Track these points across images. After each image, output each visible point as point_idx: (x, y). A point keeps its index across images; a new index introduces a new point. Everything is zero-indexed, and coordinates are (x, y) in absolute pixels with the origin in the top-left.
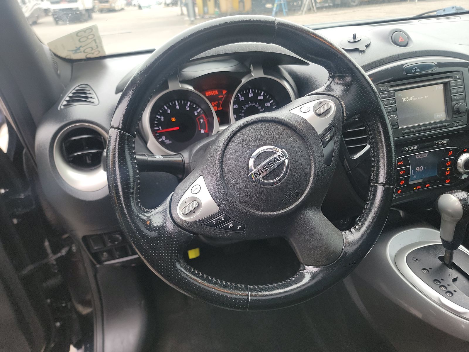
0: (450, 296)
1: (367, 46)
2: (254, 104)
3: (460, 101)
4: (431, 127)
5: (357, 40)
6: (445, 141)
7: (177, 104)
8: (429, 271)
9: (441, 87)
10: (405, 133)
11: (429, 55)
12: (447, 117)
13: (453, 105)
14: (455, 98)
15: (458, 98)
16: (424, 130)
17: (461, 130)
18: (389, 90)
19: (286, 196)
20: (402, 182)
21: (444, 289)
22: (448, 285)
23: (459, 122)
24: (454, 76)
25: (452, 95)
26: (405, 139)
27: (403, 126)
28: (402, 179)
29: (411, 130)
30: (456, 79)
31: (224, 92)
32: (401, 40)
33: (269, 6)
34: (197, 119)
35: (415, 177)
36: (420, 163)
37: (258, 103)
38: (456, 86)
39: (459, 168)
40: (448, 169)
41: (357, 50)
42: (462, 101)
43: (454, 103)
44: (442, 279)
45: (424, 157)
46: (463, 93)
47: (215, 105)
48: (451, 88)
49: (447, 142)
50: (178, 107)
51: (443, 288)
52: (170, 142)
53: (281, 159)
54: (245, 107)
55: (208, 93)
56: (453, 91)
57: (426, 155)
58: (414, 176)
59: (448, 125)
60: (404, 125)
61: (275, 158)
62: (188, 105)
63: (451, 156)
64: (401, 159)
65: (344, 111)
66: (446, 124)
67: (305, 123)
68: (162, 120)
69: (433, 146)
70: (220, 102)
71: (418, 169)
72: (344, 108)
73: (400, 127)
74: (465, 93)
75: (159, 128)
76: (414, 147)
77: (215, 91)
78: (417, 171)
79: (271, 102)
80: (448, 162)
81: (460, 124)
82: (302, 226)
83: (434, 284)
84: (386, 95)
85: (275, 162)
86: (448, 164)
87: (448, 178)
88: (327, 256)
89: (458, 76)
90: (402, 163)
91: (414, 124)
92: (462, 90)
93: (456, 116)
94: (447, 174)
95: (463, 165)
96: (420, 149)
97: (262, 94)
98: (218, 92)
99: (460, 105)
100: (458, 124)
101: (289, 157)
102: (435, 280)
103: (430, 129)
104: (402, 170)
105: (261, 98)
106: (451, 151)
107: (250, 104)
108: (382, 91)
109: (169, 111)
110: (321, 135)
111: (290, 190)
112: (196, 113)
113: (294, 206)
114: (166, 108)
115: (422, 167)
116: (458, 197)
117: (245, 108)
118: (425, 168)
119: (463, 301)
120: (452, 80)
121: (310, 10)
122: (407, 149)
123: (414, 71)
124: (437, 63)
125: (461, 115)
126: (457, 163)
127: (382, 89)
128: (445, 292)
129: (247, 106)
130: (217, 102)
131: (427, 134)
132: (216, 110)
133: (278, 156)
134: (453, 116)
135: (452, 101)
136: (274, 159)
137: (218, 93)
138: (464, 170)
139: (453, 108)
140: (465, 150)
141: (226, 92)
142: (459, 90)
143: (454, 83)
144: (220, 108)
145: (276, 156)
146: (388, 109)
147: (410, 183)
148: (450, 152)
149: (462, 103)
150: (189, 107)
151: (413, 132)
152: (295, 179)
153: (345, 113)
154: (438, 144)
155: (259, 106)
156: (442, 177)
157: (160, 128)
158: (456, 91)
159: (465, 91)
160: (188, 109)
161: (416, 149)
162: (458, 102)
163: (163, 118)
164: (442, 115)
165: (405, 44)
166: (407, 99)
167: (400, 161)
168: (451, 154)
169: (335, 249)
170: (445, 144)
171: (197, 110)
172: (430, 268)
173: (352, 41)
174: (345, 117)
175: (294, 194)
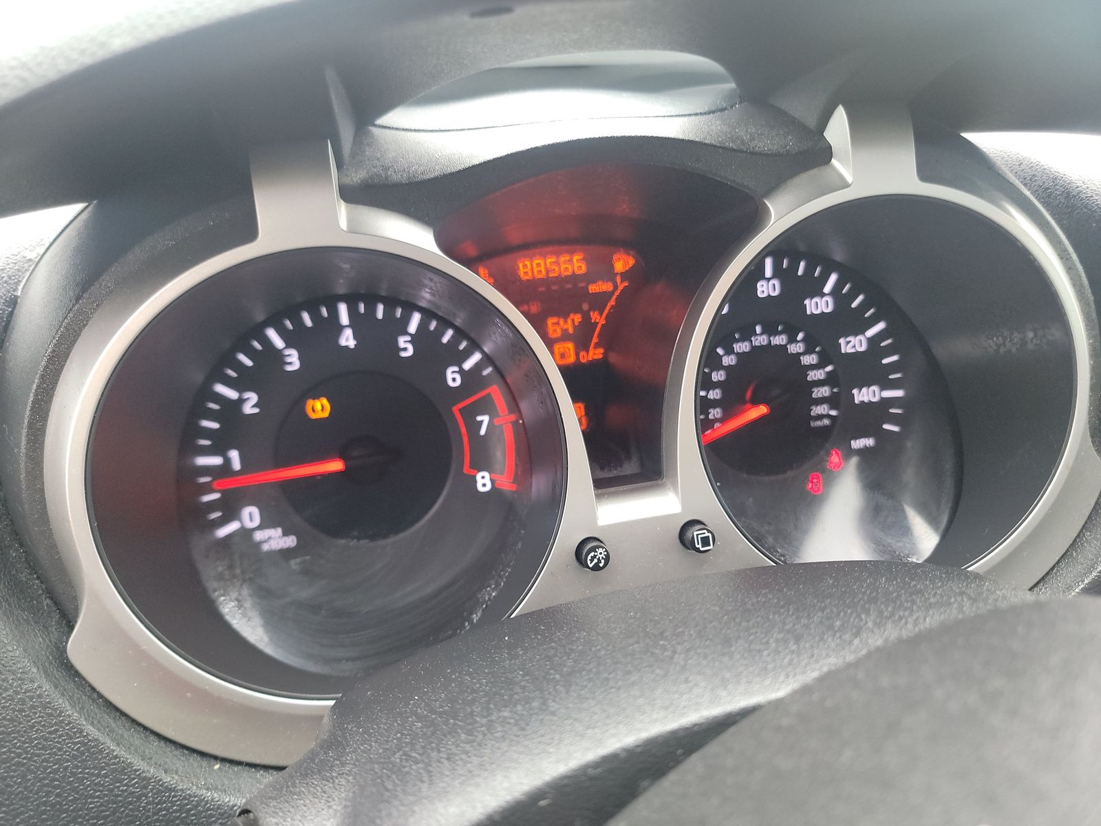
2: (780, 340)
7: (344, 318)
31: (622, 263)
34: (456, 409)
37: (800, 336)
47: (565, 331)
50: (348, 339)
52: (291, 541)
54: (729, 351)
55: (532, 267)
62: (413, 328)
68: (249, 409)
70: (595, 316)
75: (227, 461)
77: (572, 253)
79: (871, 332)
97: (828, 288)
98: (588, 259)
105: (819, 305)
107: (760, 340)
109: (293, 360)
112: (453, 378)
114: (279, 343)
117: (728, 360)
129: (742, 347)
130: (577, 318)
132: (571, 359)
141: (631, 262)
144: (591, 351)
150: (415, 340)
155: (808, 351)
157: (234, 455)
160: (407, 348)
163: (252, 397)
171: (458, 359)
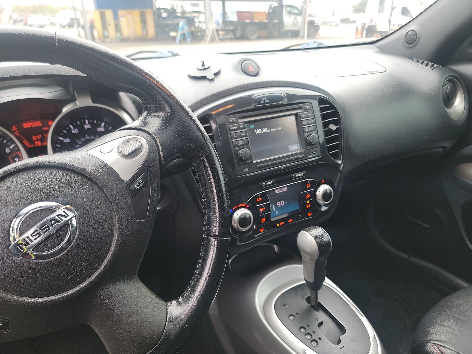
0: (316, 345)
1: (216, 74)
2: (92, 138)
3: (312, 133)
4: (286, 160)
5: (206, 67)
6: (302, 174)
8: (296, 316)
9: (293, 118)
10: (259, 168)
11: (279, 85)
12: (302, 149)
13: (305, 137)
14: (307, 129)
15: (310, 129)
16: (280, 163)
17: (315, 161)
18: (239, 121)
19: (73, 271)
20: (263, 219)
21: (310, 338)
22: (313, 332)
23: (313, 154)
24: (304, 108)
25: (303, 127)
26: (260, 174)
27: (258, 160)
28: (263, 217)
29: (267, 164)
30: (306, 110)
31: (50, 123)
32: (251, 69)
33: (173, 34)
34: (9, 158)
35: (277, 212)
36: (280, 197)
37: (97, 137)
38: (306, 117)
39: (318, 201)
40: (308, 202)
41: (204, 78)
42: (313, 132)
43: (306, 134)
44: (308, 326)
45: (284, 191)
46: (314, 125)
47: (37, 139)
48: (302, 120)
49: (304, 175)
51: (308, 337)
53: (62, 220)
54: (80, 140)
55: (27, 125)
56: (304, 123)
57: (286, 189)
58: (275, 211)
59: (303, 157)
60: (259, 158)
61: (53, 219)
63: (309, 189)
64: (259, 196)
65: (160, 150)
66: (301, 156)
67: (103, 167)
69: (290, 180)
70: (45, 135)
71: (279, 204)
72: (160, 146)
73: (254, 160)
74: (316, 124)
76: (272, 182)
77: (37, 121)
78: (278, 206)
80: (307, 195)
81: (315, 155)
82: (103, 307)
83: (299, 332)
84: (236, 128)
85: (52, 225)
86: (308, 197)
87: (310, 211)
88: (140, 343)
89: (307, 108)
90: (260, 199)
91: (269, 157)
92: (313, 121)
93: (309, 148)
94: (308, 207)
95: (322, 197)
96: (278, 183)
97: (103, 126)
98: (41, 123)
99: (311, 137)
100: (312, 156)
101: (78, 215)
102: (301, 327)
103: (286, 162)
104: (261, 207)
105: (101, 130)
106: (309, 183)
107: (88, 138)
108: (231, 122)
110: (128, 182)
111: (81, 261)
112: (7, 150)
113: (87, 282)
115: (283, 202)
116: (313, 234)
117: (80, 143)
118: (286, 202)
119: (327, 350)
120: (302, 111)
121: (212, 40)
122: (264, 184)
123: (263, 102)
124: (286, 94)
125: (314, 146)
126: (316, 195)
127: (231, 121)
128: (310, 341)
129: (83, 140)
130: (40, 136)
131: (282, 167)
132: (40, 145)
133: (57, 216)
134: (306, 148)
135: (304, 133)
136: (51, 221)
137: (41, 125)
138: (323, 202)
139: (306, 139)
140: (323, 182)
142: (310, 122)
143: (304, 114)
144: (45, 143)
145: (54, 215)
146: (240, 142)
147: (272, 220)
148: (308, 185)
149: (314, 134)
151: (268, 166)
152: (88, 244)
153: (161, 153)
154: (295, 177)
156: (303, 211)
158: (307, 122)
159: (316, 123)
161: (274, 184)
162: (309, 133)
164: (296, 147)
165: (255, 74)
166: (260, 131)
167: (258, 198)
168: (309, 186)
169: (153, 331)
170: (302, 176)
171: (9, 146)
172: (297, 313)
173: (201, 68)
174: (162, 158)
175: (87, 265)
